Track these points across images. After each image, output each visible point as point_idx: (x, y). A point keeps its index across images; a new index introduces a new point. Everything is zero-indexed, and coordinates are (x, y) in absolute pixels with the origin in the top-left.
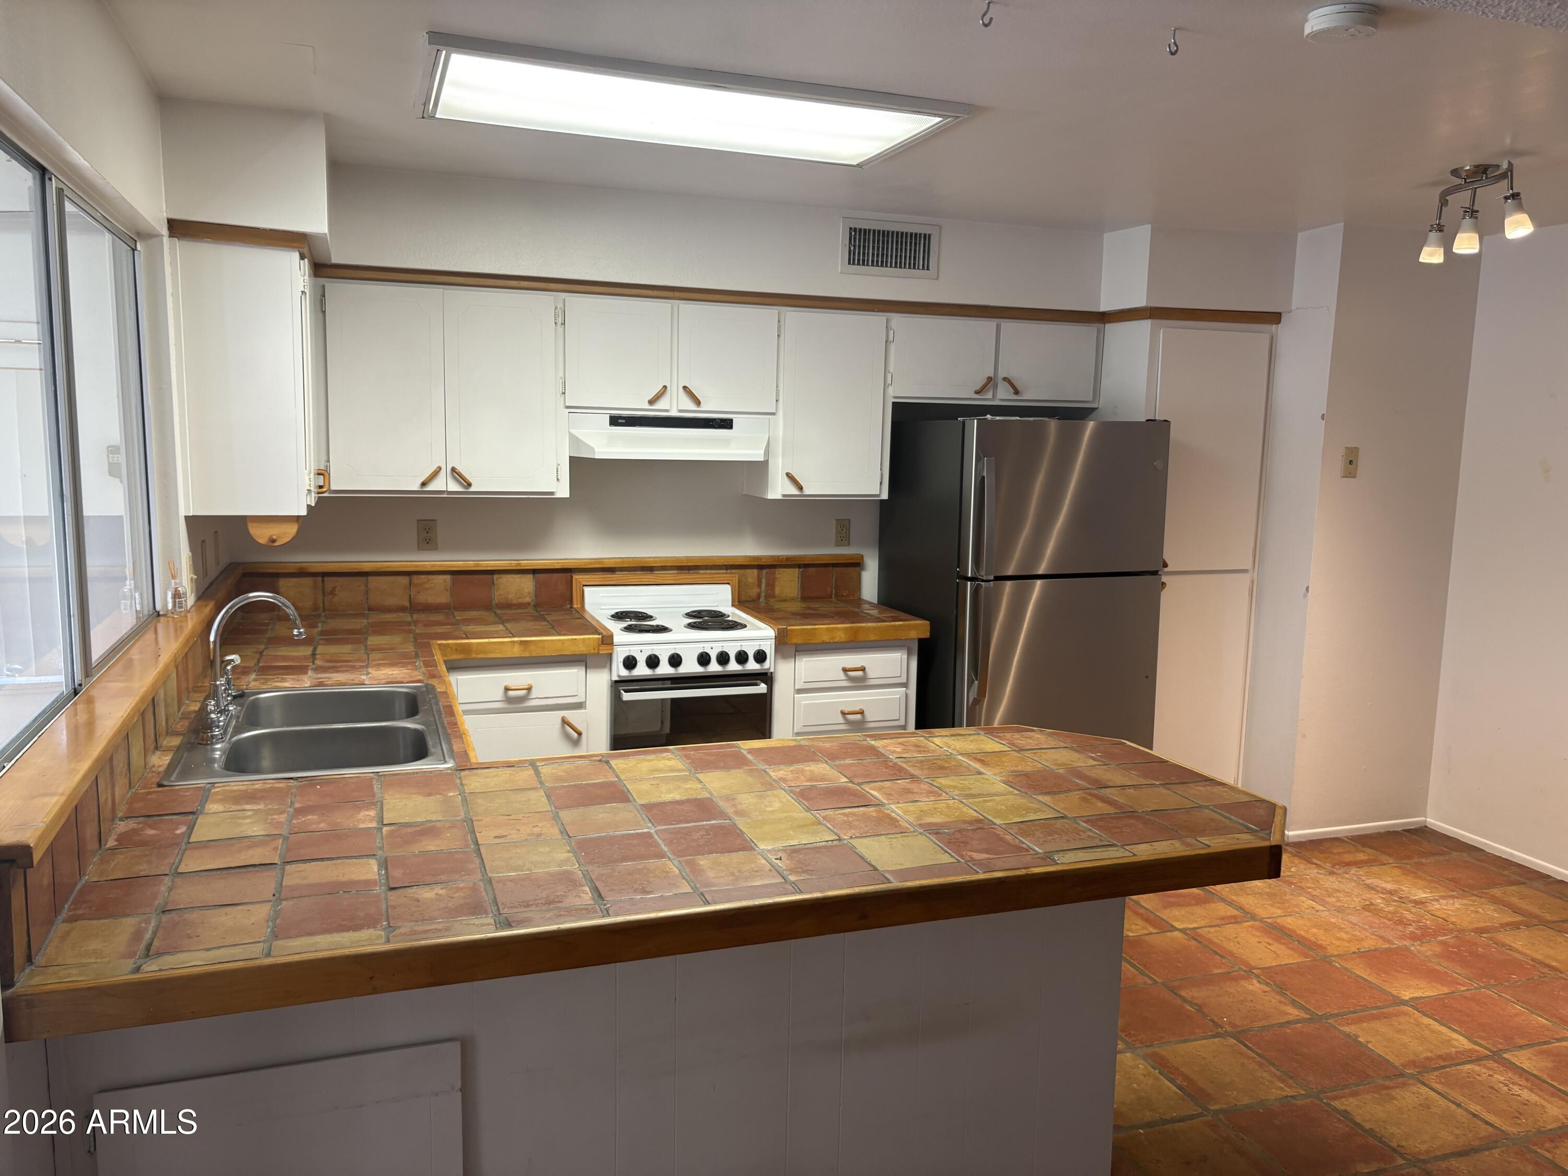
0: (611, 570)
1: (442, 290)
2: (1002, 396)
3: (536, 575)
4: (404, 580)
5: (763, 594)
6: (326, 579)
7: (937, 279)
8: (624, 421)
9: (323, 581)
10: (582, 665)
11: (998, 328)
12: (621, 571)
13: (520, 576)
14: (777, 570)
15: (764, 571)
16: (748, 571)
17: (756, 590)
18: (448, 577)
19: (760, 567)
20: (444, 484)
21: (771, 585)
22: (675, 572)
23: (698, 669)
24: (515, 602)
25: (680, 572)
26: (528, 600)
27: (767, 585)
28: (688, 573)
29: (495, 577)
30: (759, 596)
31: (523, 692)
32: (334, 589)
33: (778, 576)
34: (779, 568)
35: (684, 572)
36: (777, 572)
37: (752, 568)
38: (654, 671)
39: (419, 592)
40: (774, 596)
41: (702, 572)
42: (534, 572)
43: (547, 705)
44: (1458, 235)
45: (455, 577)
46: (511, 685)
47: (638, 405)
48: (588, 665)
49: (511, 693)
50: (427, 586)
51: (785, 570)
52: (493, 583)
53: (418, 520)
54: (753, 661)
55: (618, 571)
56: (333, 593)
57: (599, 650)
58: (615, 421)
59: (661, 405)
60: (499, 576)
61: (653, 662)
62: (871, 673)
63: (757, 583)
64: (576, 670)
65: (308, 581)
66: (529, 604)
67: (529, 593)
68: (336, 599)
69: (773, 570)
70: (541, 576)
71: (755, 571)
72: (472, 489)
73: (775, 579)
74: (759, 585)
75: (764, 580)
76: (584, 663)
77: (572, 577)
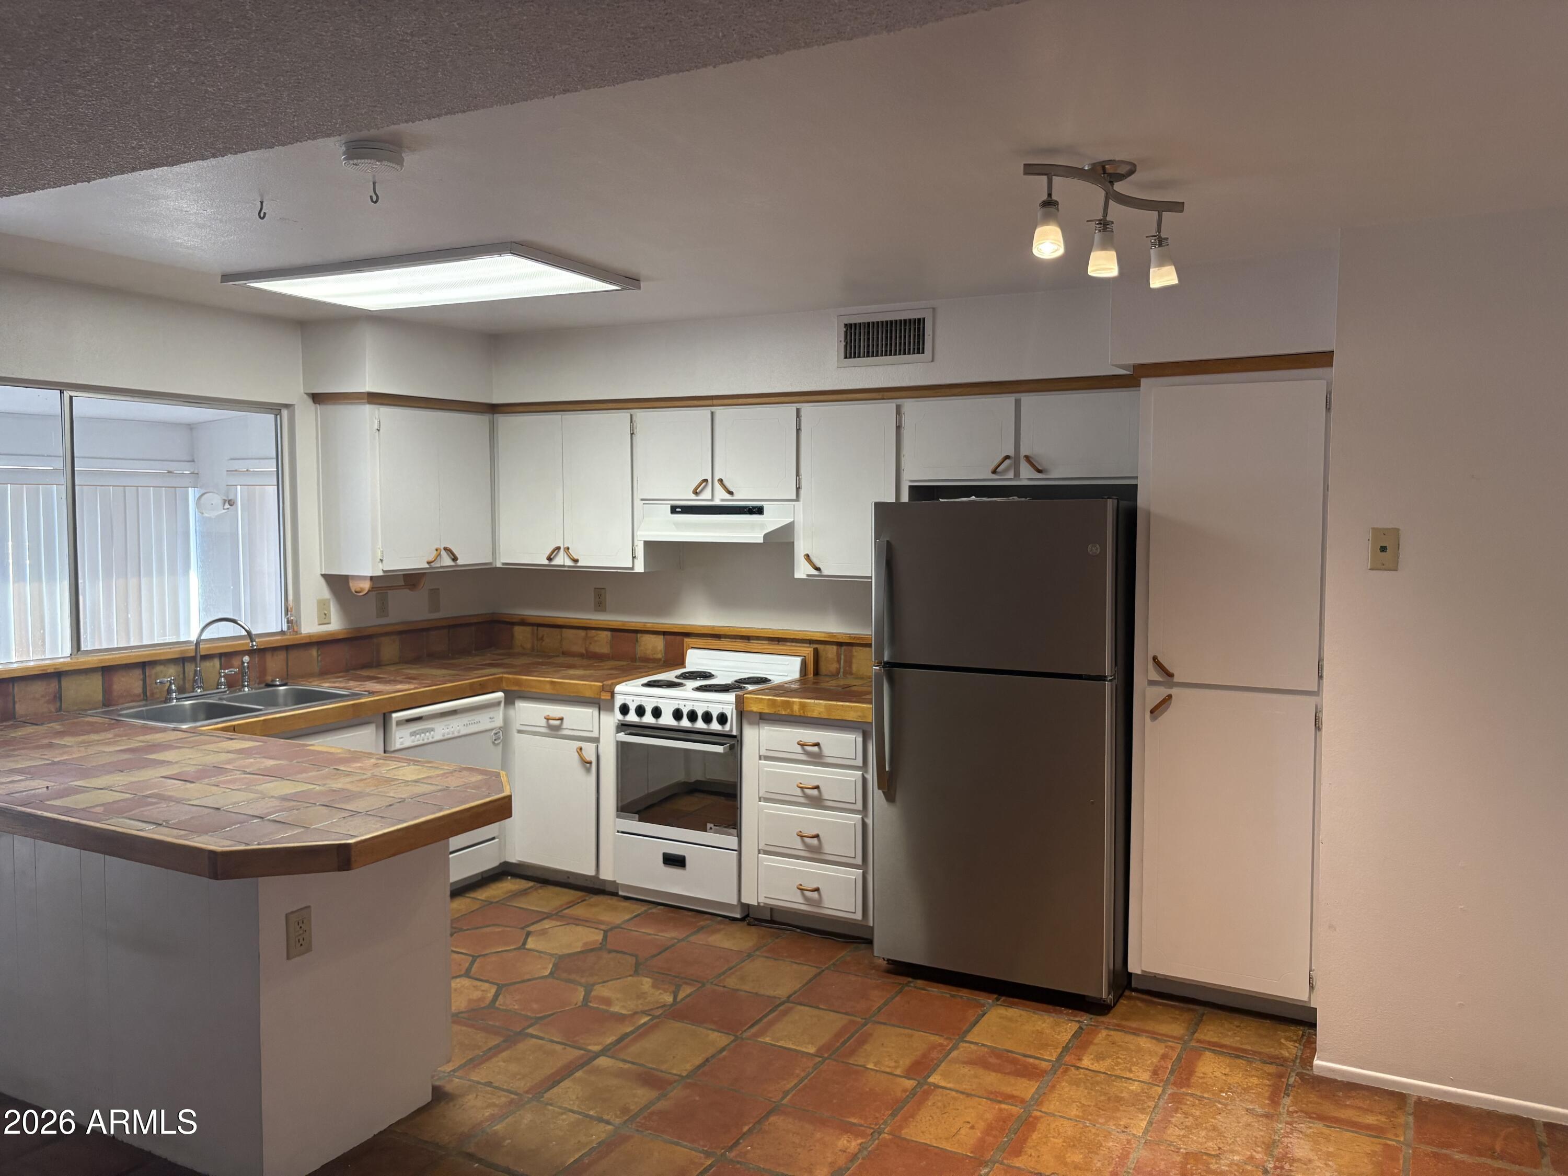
0: (717, 637)
1: (560, 416)
2: (1027, 476)
3: (665, 636)
4: (582, 633)
5: (842, 670)
6: (539, 628)
7: (933, 361)
8: (680, 510)
9: (537, 629)
10: (595, 707)
11: (1018, 403)
12: (725, 638)
13: (655, 636)
14: (854, 648)
15: (843, 648)
16: (828, 647)
17: (836, 665)
18: (609, 633)
19: (840, 644)
20: (561, 560)
21: (849, 663)
22: (767, 642)
23: (672, 722)
24: (651, 657)
25: (770, 642)
26: (659, 656)
27: (845, 661)
28: (778, 644)
29: (639, 635)
30: (838, 672)
31: (558, 722)
32: (543, 637)
33: (855, 654)
34: (855, 646)
35: (773, 643)
36: (854, 650)
37: (832, 645)
38: (641, 719)
39: (590, 643)
40: (851, 673)
41: (789, 644)
42: (664, 633)
43: (580, 736)
44: (1092, 254)
45: (614, 633)
46: (552, 715)
47: (687, 497)
48: (601, 707)
49: (552, 722)
50: (596, 638)
51: (861, 648)
52: (637, 641)
53: (595, 588)
54: (716, 722)
55: (723, 638)
56: (542, 639)
57: (600, 695)
58: (674, 510)
59: (706, 494)
60: (641, 635)
61: (640, 711)
62: (826, 751)
63: (836, 659)
64: (591, 710)
65: (528, 629)
66: (660, 660)
67: (661, 651)
68: (544, 643)
69: (850, 648)
70: (668, 637)
71: (835, 647)
72: (579, 564)
73: (851, 657)
74: (839, 661)
75: (842, 657)
76: (598, 705)
77: (683, 640)
